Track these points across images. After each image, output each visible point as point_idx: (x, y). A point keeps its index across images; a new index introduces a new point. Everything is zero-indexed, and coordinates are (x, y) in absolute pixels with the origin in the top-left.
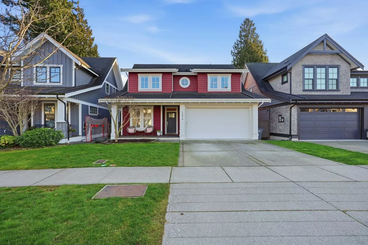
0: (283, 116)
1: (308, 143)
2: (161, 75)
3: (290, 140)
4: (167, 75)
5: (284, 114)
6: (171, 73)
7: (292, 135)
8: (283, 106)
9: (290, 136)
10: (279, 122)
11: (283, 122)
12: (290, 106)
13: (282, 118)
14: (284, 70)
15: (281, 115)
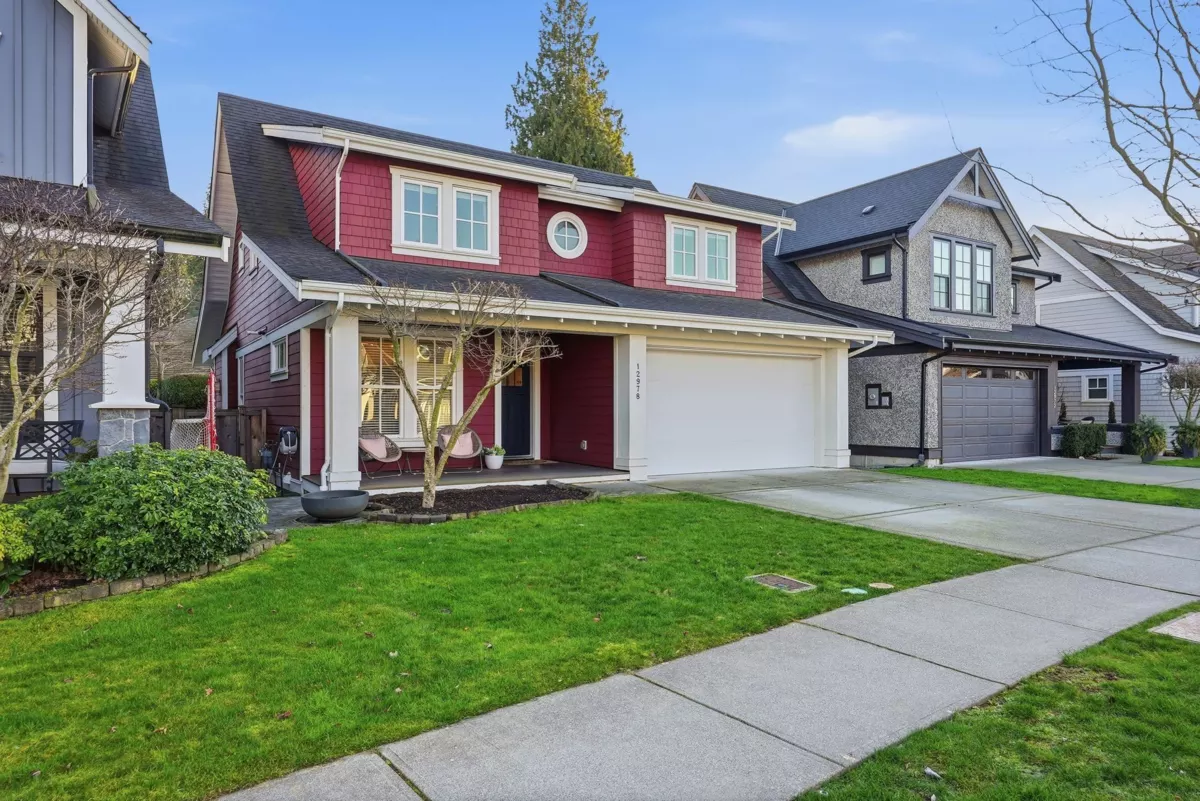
0: (887, 388)
1: (989, 470)
2: (496, 189)
3: (920, 463)
4: (519, 196)
5: (893, 380)
6: (532, 187)
7: (927, 450)
8: (889, 357)
9: (921, 452)
10: (868, 407)
11: (886, 407)
12: (919, 358)
13: (882, 395)
14: (890, 238)
15: (878, 386)
